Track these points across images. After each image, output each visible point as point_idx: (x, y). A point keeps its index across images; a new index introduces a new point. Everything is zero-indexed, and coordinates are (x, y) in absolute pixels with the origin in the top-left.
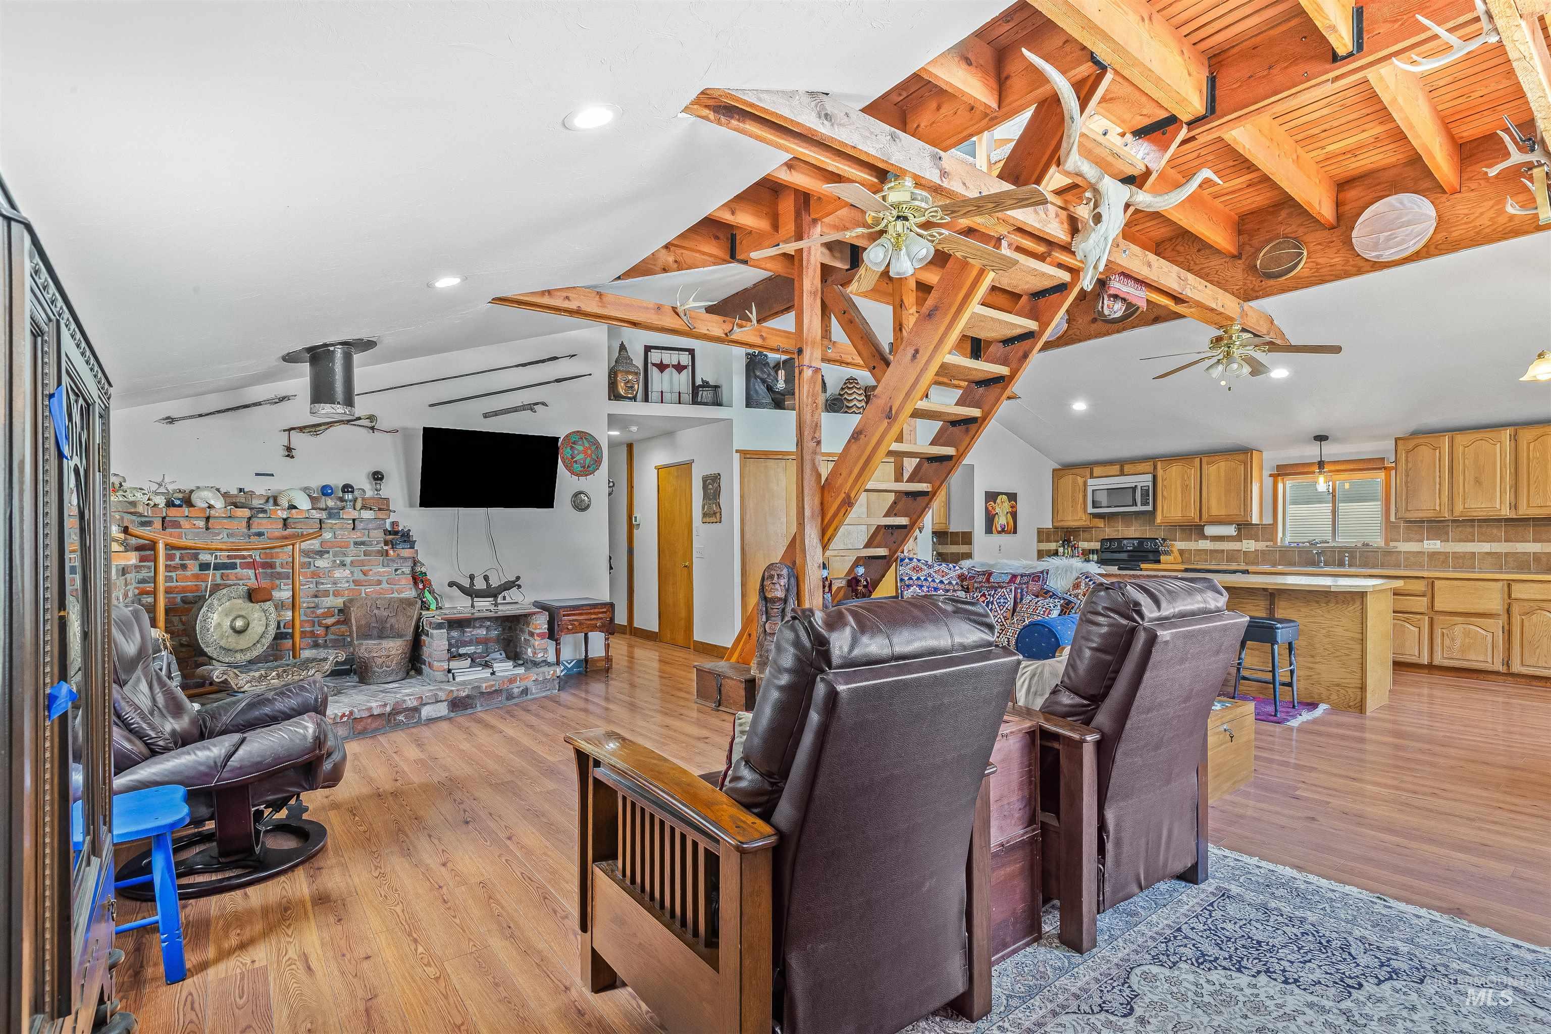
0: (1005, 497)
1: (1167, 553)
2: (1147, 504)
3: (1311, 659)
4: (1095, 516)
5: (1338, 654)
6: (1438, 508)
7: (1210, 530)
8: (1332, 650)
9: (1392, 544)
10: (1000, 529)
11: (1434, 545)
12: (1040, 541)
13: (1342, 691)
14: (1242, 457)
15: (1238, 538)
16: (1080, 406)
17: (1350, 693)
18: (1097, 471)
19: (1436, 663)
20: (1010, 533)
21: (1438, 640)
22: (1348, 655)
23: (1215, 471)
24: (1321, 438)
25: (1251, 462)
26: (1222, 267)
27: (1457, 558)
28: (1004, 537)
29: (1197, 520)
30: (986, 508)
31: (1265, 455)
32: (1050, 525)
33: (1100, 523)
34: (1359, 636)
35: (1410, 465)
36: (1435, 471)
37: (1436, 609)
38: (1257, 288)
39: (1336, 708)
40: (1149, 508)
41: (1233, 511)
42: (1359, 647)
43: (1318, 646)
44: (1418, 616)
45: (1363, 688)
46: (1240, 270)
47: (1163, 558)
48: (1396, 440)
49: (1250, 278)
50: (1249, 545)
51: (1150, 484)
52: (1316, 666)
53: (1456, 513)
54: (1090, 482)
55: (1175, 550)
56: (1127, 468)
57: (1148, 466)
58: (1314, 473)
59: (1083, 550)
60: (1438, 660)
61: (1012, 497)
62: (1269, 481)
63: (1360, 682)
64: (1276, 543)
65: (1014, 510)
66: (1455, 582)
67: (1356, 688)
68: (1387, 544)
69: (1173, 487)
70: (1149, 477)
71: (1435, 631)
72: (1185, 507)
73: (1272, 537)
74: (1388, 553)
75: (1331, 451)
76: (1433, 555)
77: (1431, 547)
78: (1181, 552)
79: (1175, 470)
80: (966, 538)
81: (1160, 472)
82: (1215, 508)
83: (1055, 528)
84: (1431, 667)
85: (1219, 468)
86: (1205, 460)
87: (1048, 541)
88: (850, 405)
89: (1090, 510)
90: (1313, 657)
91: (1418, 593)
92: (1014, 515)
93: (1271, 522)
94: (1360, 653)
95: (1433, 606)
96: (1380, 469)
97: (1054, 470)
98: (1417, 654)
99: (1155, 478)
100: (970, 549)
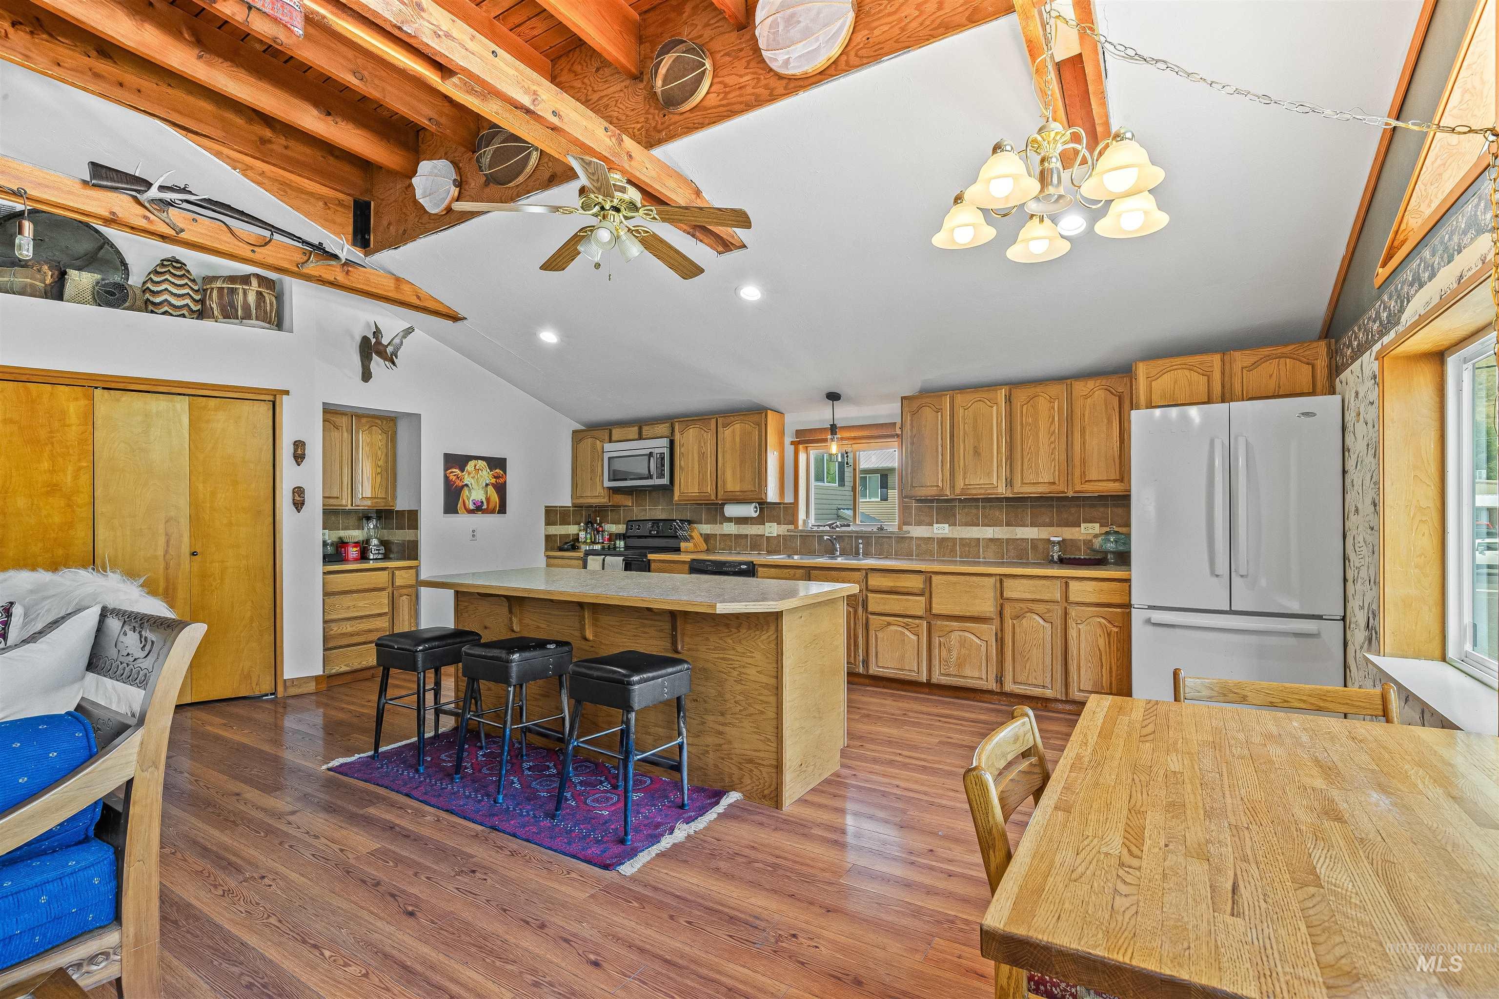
0: (481, 464)
1: (686, 540)
2: (661, 475)
3: (721, 719)
4: (615, 490)
5: (751, 710)
6: (940, 484)
7: (731, 510)
8: (743, 703)
9: (905, 528)
10: (472, 507)
11: (942, 530)
12: (548, 523)
13: (756, 772)
14: (756, 418)
15: (760, 520)
16: (549, 337)
17: (765, 775)
18: (617, 433)
19: (934, 680)
20: (492, 512)
21: (936, 652)
22: (762, 713)
23: (732, 433)
24: (833, 397)
25: (766, 425)
26: (622, 94)
27: (964, 545)
28: (479, 520)
29: (713, 497)
30: (446, 478)
31: (788, 418)
32: (569, 504)
33: (628, 501)
34: (773, 681)
35: (915, 431)
36: (937, 439)
37: (934, 611)
38: (659, 127)
39: (748, 796)
40: (665, 481)
41: (748, 487)
42: (772, 699)
43: (728, 696)
44: (917, 621)
45: (779, 767)
46: (640, 99)
47: (683, 545)
48: (903, 398)
49: (652, 110)
50: (772, 529)
51: (666, 451)
52: (727, 729)
53: (958, 491)
54: (608, 446)
55: (695, 534)
56: (646, 430)
57: (663, 429)
58: (825, 440)
59: (610, 535)
60: (936, 678)
61: (497, 464)
62: (789, 450)
63: (774, 756)
64: (796, 527)
65: (501, 481)
66: (951, 578)
67: (771, 766)
68: (900, 528)
69: (690, 456)
70: (665, 442)
71: (933, 640)
72: (702, 482)
73: (792, 519)
74: (902, 539)
75: (844, 413)
76: (942, 541)
77: (940, 531)
78: (707, 538)
79: (692, 433)
80: (411, 519)
81: (677, 437)
82: (732, 484)
83: (574, 506)
84: (931, 687)
85: (733, 432)
86: (720, 421)
87: (564, 522)
88: (158, 300)
89: (607, 484)
90: (722, 714)
91: (916, 591)
92: (501, 489)
93: (792, 501)
94: (774, 709)
95: (931, 608)
96: (892, 436)
97: (574, 432)
98: (916, 669)
99: (672, 443)
100: (416, 535)
